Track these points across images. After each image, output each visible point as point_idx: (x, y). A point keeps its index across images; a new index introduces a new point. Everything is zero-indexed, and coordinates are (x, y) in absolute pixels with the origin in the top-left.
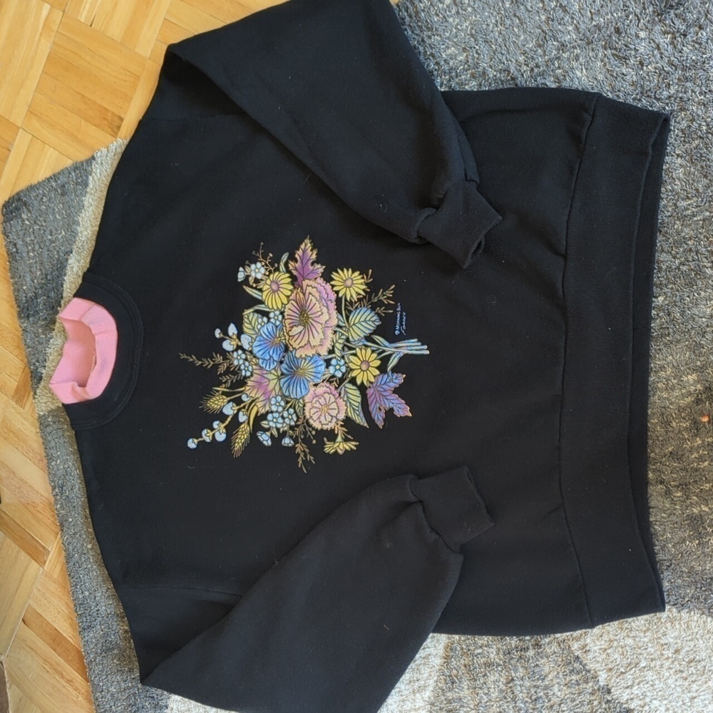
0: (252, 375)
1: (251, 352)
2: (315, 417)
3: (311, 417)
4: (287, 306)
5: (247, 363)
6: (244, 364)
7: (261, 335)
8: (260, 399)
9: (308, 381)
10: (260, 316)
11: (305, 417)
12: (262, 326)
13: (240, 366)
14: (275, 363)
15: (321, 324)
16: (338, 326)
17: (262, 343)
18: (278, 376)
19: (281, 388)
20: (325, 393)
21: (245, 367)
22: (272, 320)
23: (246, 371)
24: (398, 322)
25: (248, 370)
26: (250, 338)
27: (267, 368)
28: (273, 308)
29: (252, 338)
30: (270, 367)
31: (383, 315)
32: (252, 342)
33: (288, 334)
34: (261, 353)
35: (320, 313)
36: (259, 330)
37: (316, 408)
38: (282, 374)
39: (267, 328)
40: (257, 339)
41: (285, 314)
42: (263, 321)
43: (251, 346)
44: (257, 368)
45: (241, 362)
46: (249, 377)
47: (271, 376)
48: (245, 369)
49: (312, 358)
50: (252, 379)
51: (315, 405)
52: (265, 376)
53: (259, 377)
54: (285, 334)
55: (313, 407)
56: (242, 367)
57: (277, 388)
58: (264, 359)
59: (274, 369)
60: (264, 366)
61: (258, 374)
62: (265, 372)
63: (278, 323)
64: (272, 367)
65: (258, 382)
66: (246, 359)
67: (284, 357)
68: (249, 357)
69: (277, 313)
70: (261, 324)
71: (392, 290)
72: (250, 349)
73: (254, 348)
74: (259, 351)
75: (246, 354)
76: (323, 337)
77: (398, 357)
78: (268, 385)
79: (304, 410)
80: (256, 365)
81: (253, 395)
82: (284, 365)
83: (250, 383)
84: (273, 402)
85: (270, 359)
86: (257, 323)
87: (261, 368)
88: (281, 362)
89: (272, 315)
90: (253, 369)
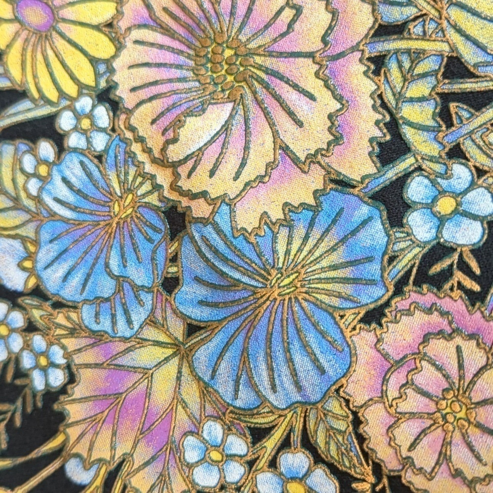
0: (72, 379)
1: (38, 292)
2: (425, 457)
3: (407, 462)
4: (116, 64)
5: (38, 341)
6: (27, 346)
7: (53, 215)
8: (139, 458)
9: (330, 311)
10: (23, 147)
11: (377, 469)
12: (44, 180)
13: (17, 361)
14: (147, 298)
15: (311, 55)
16: (384, 31)
17: (66, 241)
18: (176, 345)
19: (206, 390)
20: (426, 339)
21: (37, 355)
22: (75, 141)
23: (44, 370)
25: (53, 365)
26: (17, 244)
27: (122, 328)
28: (62, 94)
29: (23, 240)
30: (129, 322)
32: (30, 256)
33: (162, 162)
34: (76, 280)
35: (288, 14)
36: (38, 199)
37: (412, 415)
38: (192, 329)
39: (65, 180)
40: (45, 236)
41: (122, 92)
42: (40, 161)
43: (32, 272)
44: (83, 342)
45: (17, 343)
46: (63, 390)
47: (146, 356)
48: (37, 366)
49: (315, 209)
50: (78, 391)
51: (404, 407)
52: (125, 360)
53: (102, 373)
54: (149, 168)
55: (399, 418)
56: (27, 362)
57: (191, 393)
58: (99, 300)
59: (151, 321)
60: (105, 324)
61: (97, 366)
62: (122, 347)
63: (100, 142)
64: (139, 316)
65: (106, 396)
66: (31, 328)
67: (174, 259)
68: (36, 314)
69: (85, 103)
70: (36, 175)
72: (32, 282)
73: (45, 275)
74: (65, 278)
75: (21, 308)
76: (335, 105)
78: (148, 394)
79: (361, 439)
80: (72, 332)
81: (102, 451)
82: (189, 291)
83: (74, 411)
84: (192, 456)
85: (119, 289)
86: (21, 179)
87: (98, 338)
88: (171, 284)
89: (66, 122)
90: (68, 355)
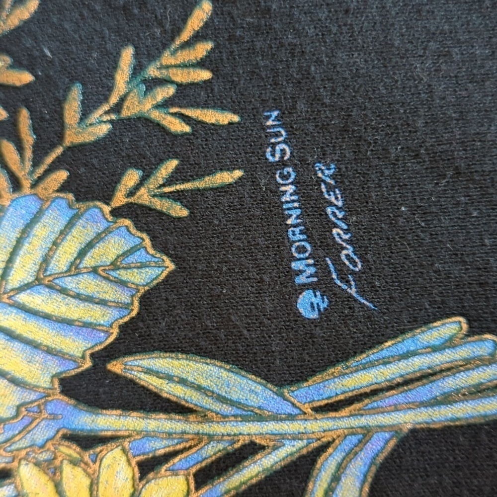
24: (297, 236)
31: (179, 211)
71: (198, 37)
77: (358, 468)
